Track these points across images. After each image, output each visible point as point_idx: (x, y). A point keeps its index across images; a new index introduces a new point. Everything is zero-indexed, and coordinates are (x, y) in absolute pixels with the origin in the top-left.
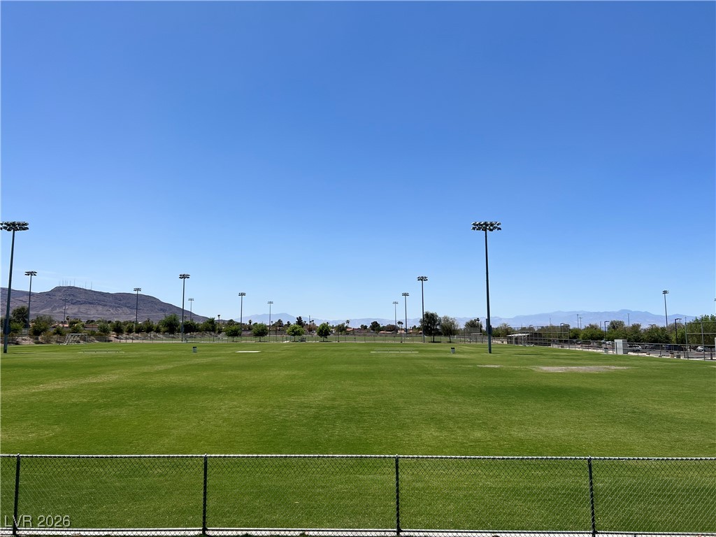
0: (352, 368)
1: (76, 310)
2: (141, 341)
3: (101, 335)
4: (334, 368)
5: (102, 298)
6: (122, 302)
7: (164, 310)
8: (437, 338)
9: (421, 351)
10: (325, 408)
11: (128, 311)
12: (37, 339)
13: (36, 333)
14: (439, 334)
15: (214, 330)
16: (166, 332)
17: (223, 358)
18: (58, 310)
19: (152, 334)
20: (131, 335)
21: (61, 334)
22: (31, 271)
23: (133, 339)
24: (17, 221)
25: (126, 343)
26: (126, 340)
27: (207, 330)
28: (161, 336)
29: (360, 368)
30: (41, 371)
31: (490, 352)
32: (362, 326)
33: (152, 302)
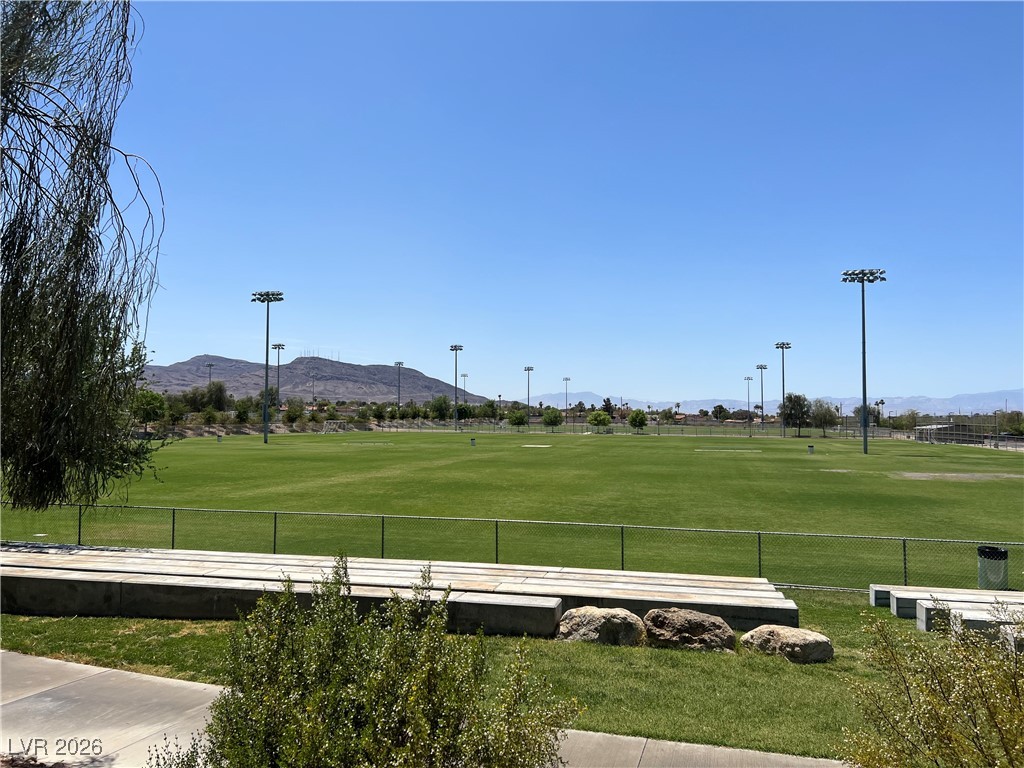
0: (655, 469)
1: (322, 388)
2: (407, 430)
3: (361, 422)
4: (635, 468)
5: (351, 371)
6: (376, 377)
7: (428, 388)
8: (804, 431)
9: (765, 450)
10: (605, 506)
11: (384, 388)
12: (292, 426)
13: (291, 419)
14: (808, 425)
15: (494, 416)
16: (436, 418)
17: (507, 453)
18: (300, 388)
19: (419, 421)
20: (395, 422)
21: (317, 421)
22: (277, 343)
23: (397, 427)
24: (271, 290)
25: (390, 432)
26: (390, 429)
27: (486, 415)
28: (430, 423)
29: (664, 469)
30: (321, 464)
31: (866, 452)
32: (701, 411)
33: (414, 375)
